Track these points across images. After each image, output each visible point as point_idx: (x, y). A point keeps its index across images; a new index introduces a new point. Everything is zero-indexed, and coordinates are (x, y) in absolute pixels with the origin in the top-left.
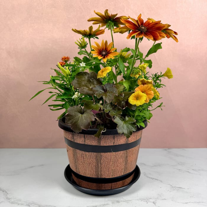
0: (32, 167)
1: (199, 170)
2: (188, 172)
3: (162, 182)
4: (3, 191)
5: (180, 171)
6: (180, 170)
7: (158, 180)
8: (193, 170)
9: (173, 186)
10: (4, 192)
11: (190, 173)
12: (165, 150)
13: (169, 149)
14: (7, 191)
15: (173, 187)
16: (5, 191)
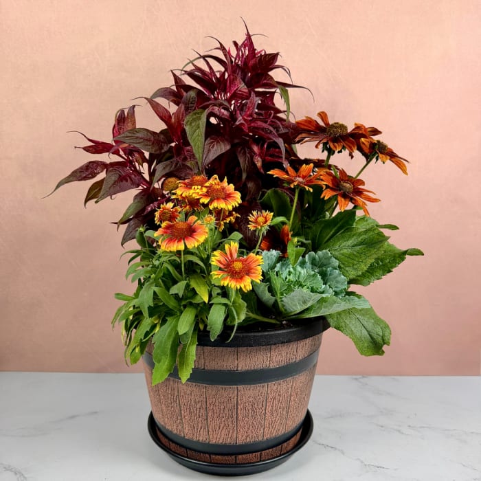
0: (73, 417)
1: (421, 427)
2: (399, 431)
3: (343, 453)
4: (16, 474)
5: (383, 429)
6: (382, 427)
7: (336, 449)
8: (409, 426)
9: (366, 463)
10: (18, 476)
11: (403, 433)
12: (356, 379)
13: (363, 377)
14: (24, 473)
15: (366, 465)
16: (20, 473)
